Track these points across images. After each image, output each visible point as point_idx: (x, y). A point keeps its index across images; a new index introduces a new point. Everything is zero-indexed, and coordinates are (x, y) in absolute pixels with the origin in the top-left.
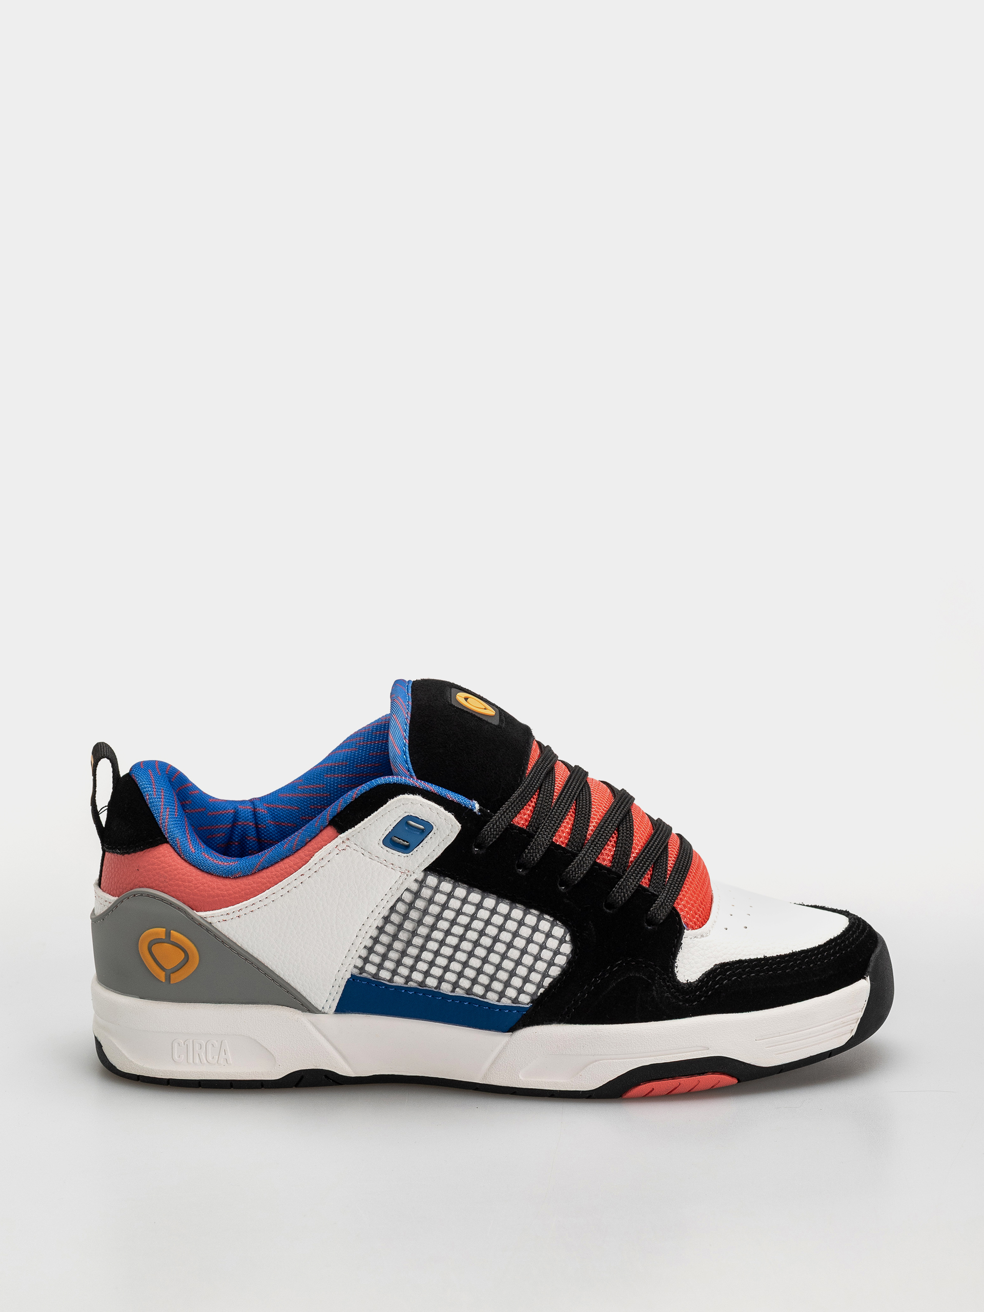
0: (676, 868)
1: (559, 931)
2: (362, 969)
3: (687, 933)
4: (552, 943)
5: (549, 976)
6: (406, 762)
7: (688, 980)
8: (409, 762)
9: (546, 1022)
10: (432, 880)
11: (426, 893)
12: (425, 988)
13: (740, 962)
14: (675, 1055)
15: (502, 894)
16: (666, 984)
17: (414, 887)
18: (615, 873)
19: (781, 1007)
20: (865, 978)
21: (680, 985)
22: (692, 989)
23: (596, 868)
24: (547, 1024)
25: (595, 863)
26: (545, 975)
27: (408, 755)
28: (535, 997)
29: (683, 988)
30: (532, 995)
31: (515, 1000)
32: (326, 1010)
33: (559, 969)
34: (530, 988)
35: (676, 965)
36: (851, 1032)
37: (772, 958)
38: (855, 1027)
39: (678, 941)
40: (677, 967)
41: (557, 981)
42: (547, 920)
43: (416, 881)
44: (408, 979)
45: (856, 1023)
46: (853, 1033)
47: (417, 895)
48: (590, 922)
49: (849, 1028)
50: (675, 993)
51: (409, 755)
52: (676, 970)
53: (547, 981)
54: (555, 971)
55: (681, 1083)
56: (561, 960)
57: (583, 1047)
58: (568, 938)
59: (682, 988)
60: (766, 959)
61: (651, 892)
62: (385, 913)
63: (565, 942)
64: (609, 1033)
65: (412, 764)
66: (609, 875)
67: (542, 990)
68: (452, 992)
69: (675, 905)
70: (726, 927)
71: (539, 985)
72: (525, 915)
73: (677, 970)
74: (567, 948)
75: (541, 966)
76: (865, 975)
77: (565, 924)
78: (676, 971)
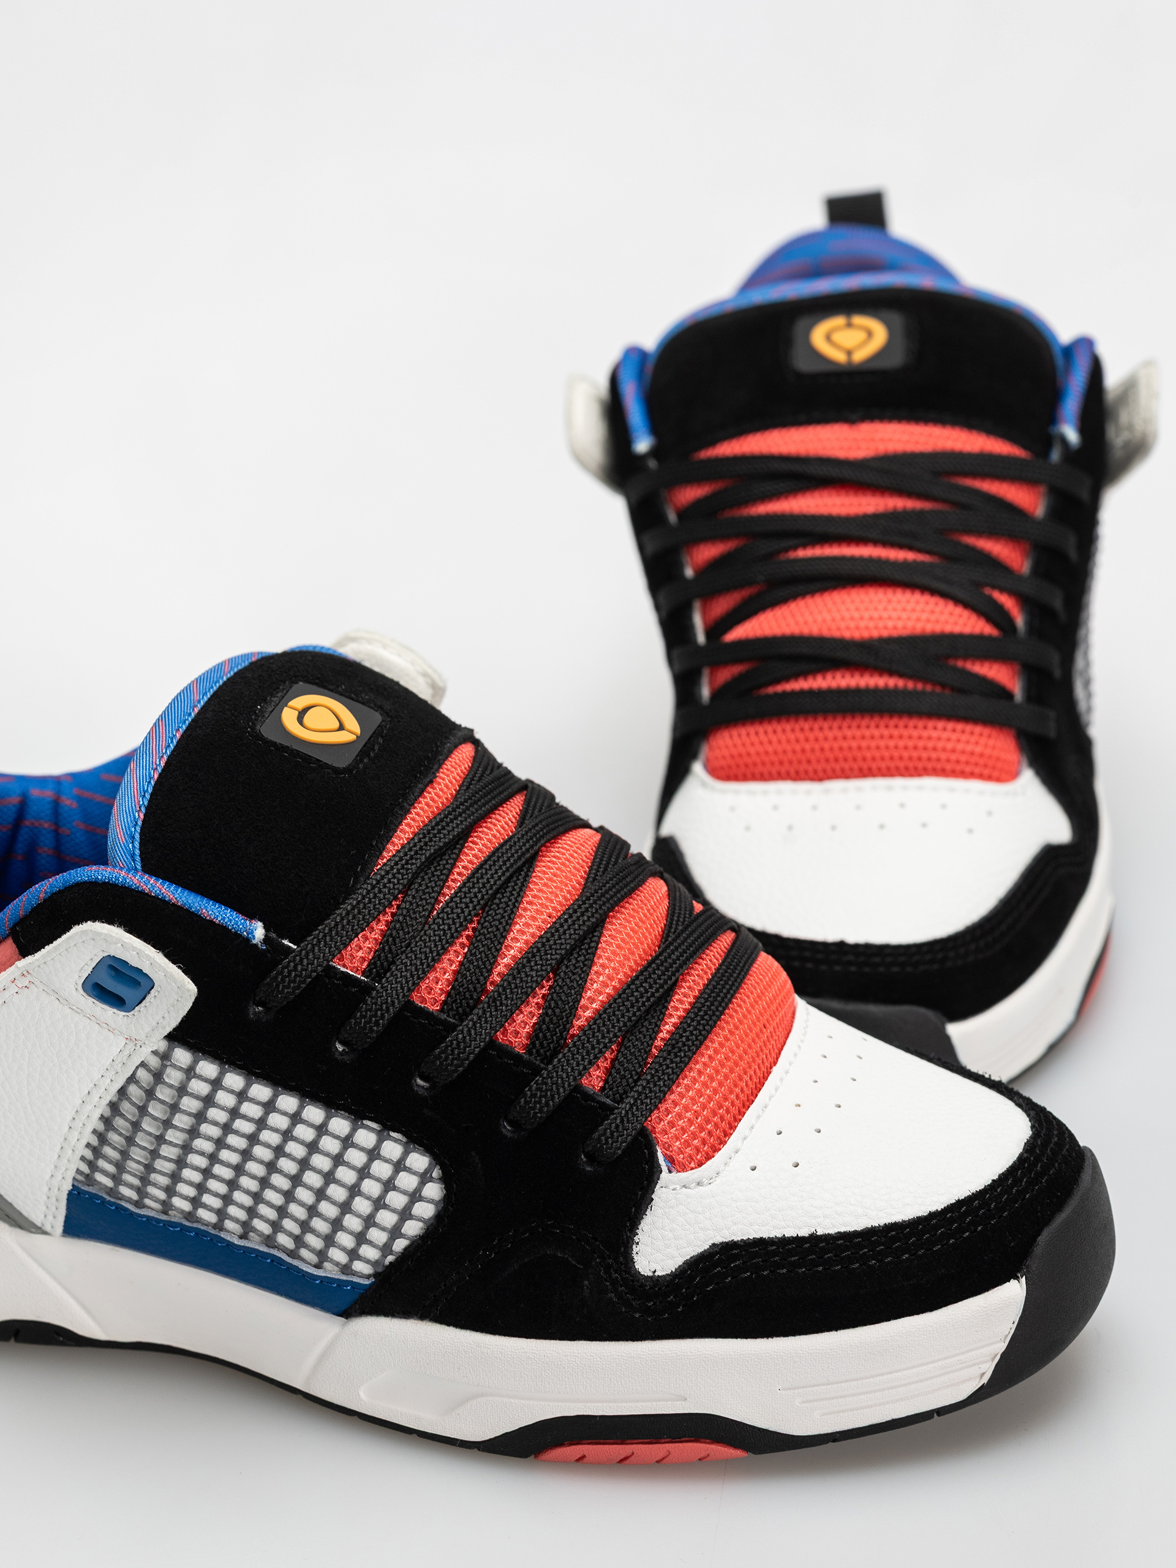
0: (672, 1043)
1: (419, 1161)
2: (89, 1179)
3: (666, 1177)
4: (407, 1181)
5: (402, 1236)
6: (133, 856)
7: (655, 1272)
8: (138, 858)
9: (398, 1313)
10: (182, 1056)
11: (173, 1077)
12: (195, 1225)
13: (760, 1242)
14: (623, 1404)
15: (309, 1093)
16: (610, 1276)
17: (154, 1062)
18: (528, 1064)
19: (834, 1333)
20: (1017, 1278)
21: (638, 1281)
22: (659, 1289)
23: (495, 1052)
24: (401, 1318)
25: (492, 1043)
26: (395, 1232)
27: (137, 845)
28: (380, 1270)
29: (642, 1286)
30: (374, 1264)
31: (346, 1269)
32: (48, 1228)
33: (420, 1225)
34: (370, 1253)
35: (636, 1239)
36: (981, 1377)
37: (827, 1238)
38: (989, 1368)
39: (643, 1197)
40: (638, 1243)
41: (418, 1246)
42: (396, 1140)
43: (155, 1053)
44: (166, 1206)
45: (993, 1360)
46: (985, 1380)
47: (158, 1076)
48: (473, 1153)
49: (976, 1371)
50: (626, 1294)
51: (140, 844)
52: (635, 1249)
53: (400, 1245)
54: (413, 1228)
55: (635, 1451)
56: (425, 1210)
57: (459, 1369)
58: (436, 1173)
59: (640, 1286)
60: (814, 1238)
61: (599, 1102)
62: (111, 1095)
63: (431, 1180)
64: (501, 1353)
65: (142, 860)
66: (517, 1067)
67: (390, 1258)
68: (241, 1237)
69: (648, 1125)
70: (753, 1165)
71: (386, 1249)
72: (354, 1130)
73: (638, 1249)
74: (434, 1190)
75: (387, 1218)
76: (1019, 1271)
77: (427, 1149)
78: (634, 1252)
